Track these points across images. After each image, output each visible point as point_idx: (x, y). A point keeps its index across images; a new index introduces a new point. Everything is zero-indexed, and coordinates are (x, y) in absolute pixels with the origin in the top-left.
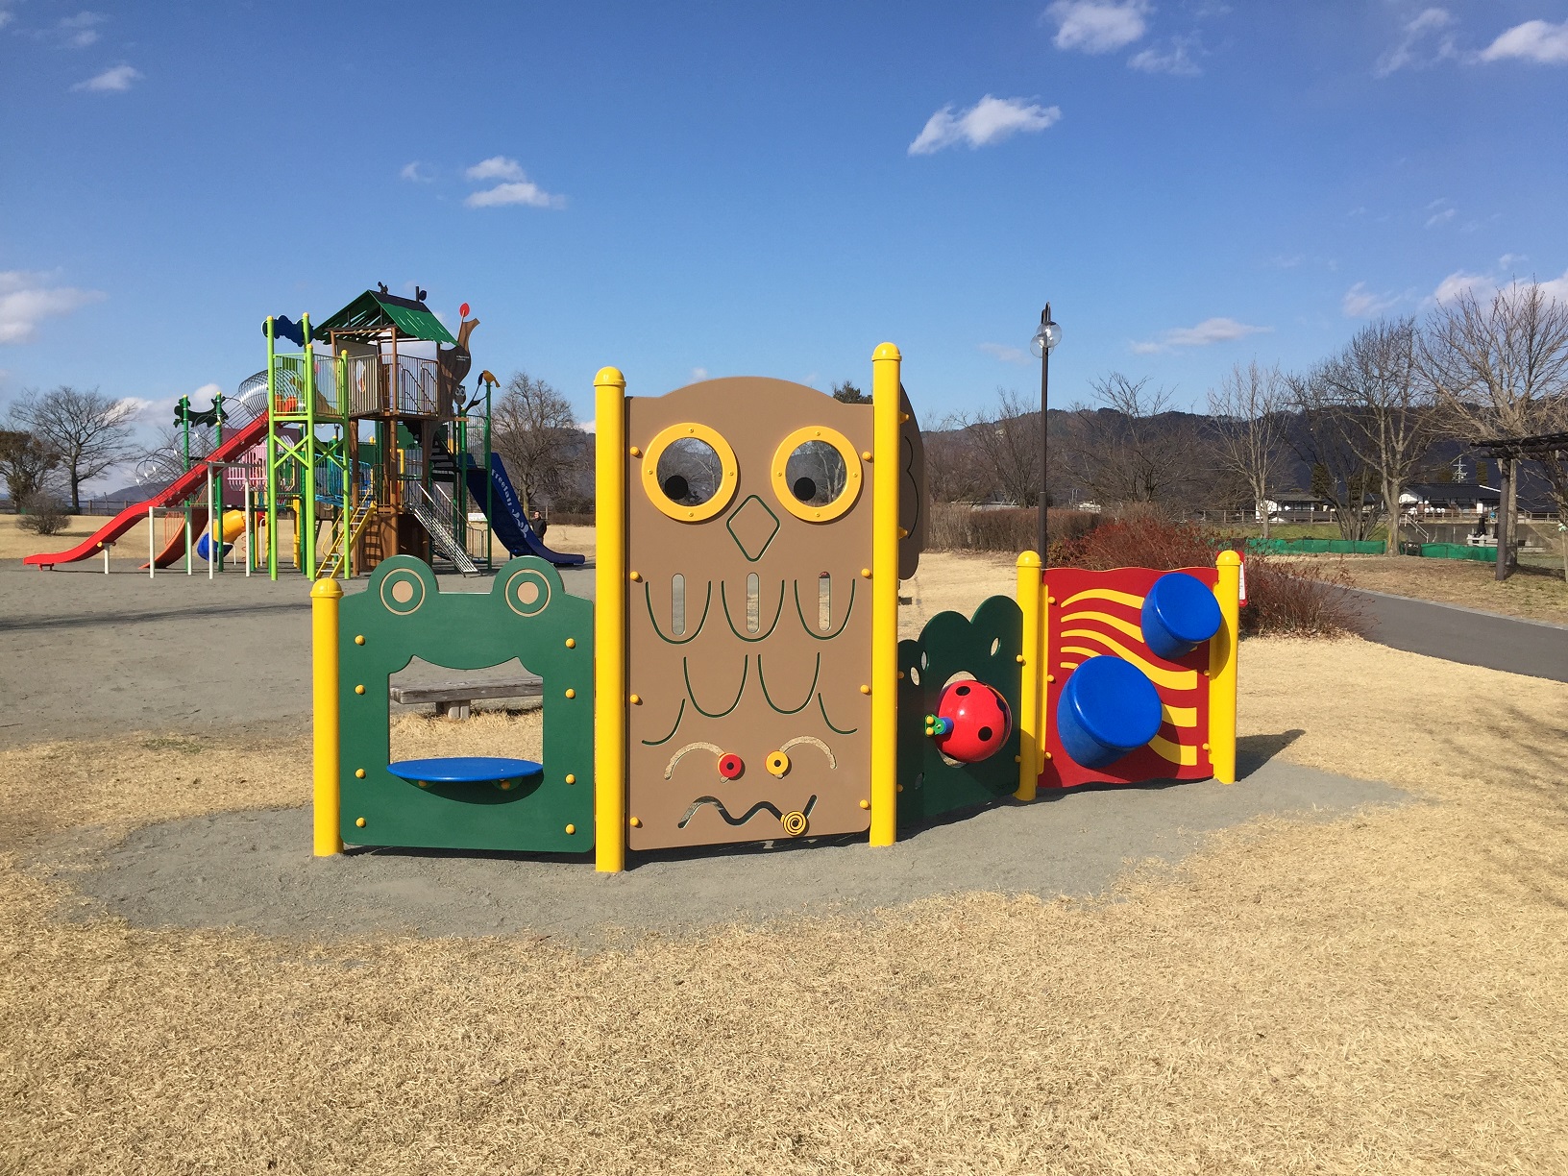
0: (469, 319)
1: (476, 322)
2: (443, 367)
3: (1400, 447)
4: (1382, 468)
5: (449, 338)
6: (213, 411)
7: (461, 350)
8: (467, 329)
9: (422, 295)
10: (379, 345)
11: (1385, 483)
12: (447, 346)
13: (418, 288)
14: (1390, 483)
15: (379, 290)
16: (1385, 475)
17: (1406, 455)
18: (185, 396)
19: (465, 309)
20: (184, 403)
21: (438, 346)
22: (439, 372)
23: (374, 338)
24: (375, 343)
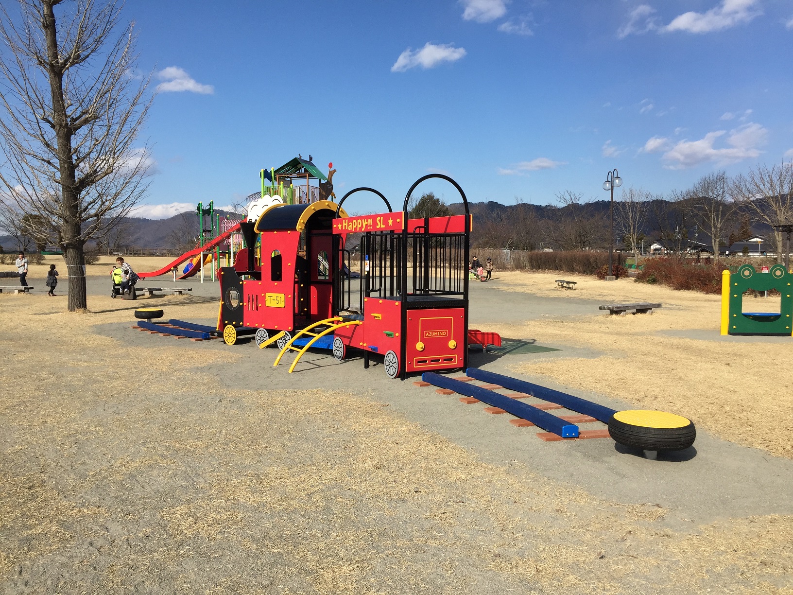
0: (332, 169)
1: (335, 171)
2: (322, 190)
3: (719, 226)
4: (712, 235)
5: (324, 178)
6: (210, 209)
7: (329, 183)
8: (332, 173)
9: (311, 159)
10: (291, 180)
11: (713, 241)
12: (323, 181)
13: (310, 156)
14: (715, 241)
15: (299, 157)
16: (713, 237)
17: (721, 229)
18: (201, 202)
19: (331, 165)
20: (200, 205)
21: (320, 180)
22: (320, 193)
23: (288, 177)
24: (289, 179)
